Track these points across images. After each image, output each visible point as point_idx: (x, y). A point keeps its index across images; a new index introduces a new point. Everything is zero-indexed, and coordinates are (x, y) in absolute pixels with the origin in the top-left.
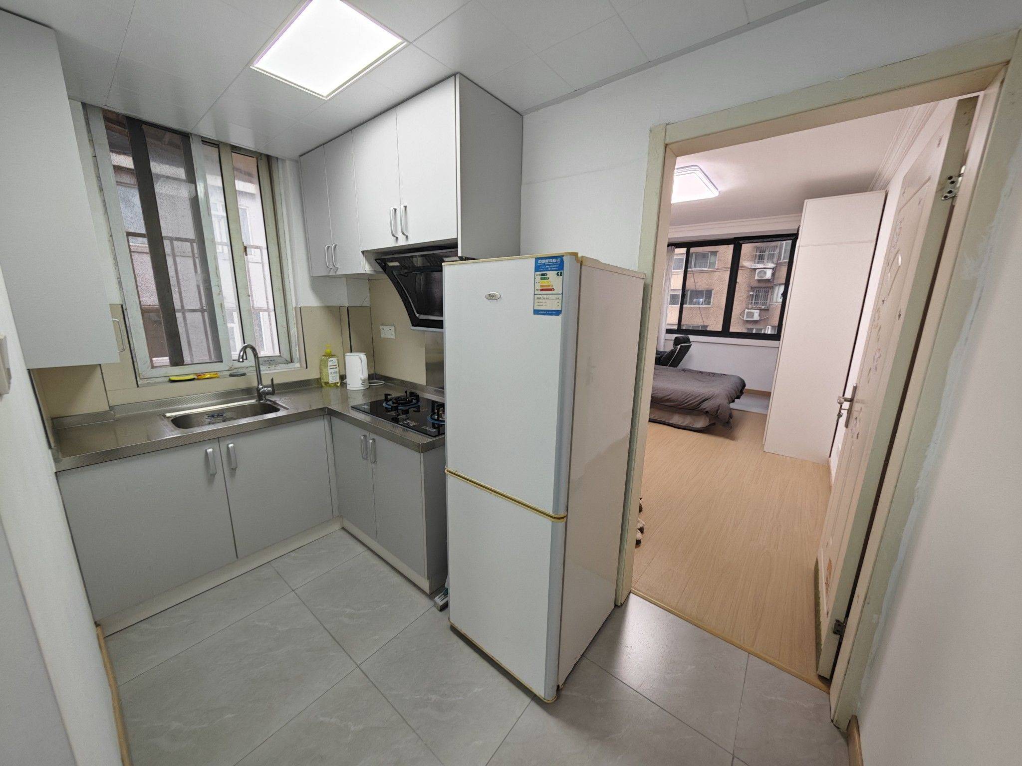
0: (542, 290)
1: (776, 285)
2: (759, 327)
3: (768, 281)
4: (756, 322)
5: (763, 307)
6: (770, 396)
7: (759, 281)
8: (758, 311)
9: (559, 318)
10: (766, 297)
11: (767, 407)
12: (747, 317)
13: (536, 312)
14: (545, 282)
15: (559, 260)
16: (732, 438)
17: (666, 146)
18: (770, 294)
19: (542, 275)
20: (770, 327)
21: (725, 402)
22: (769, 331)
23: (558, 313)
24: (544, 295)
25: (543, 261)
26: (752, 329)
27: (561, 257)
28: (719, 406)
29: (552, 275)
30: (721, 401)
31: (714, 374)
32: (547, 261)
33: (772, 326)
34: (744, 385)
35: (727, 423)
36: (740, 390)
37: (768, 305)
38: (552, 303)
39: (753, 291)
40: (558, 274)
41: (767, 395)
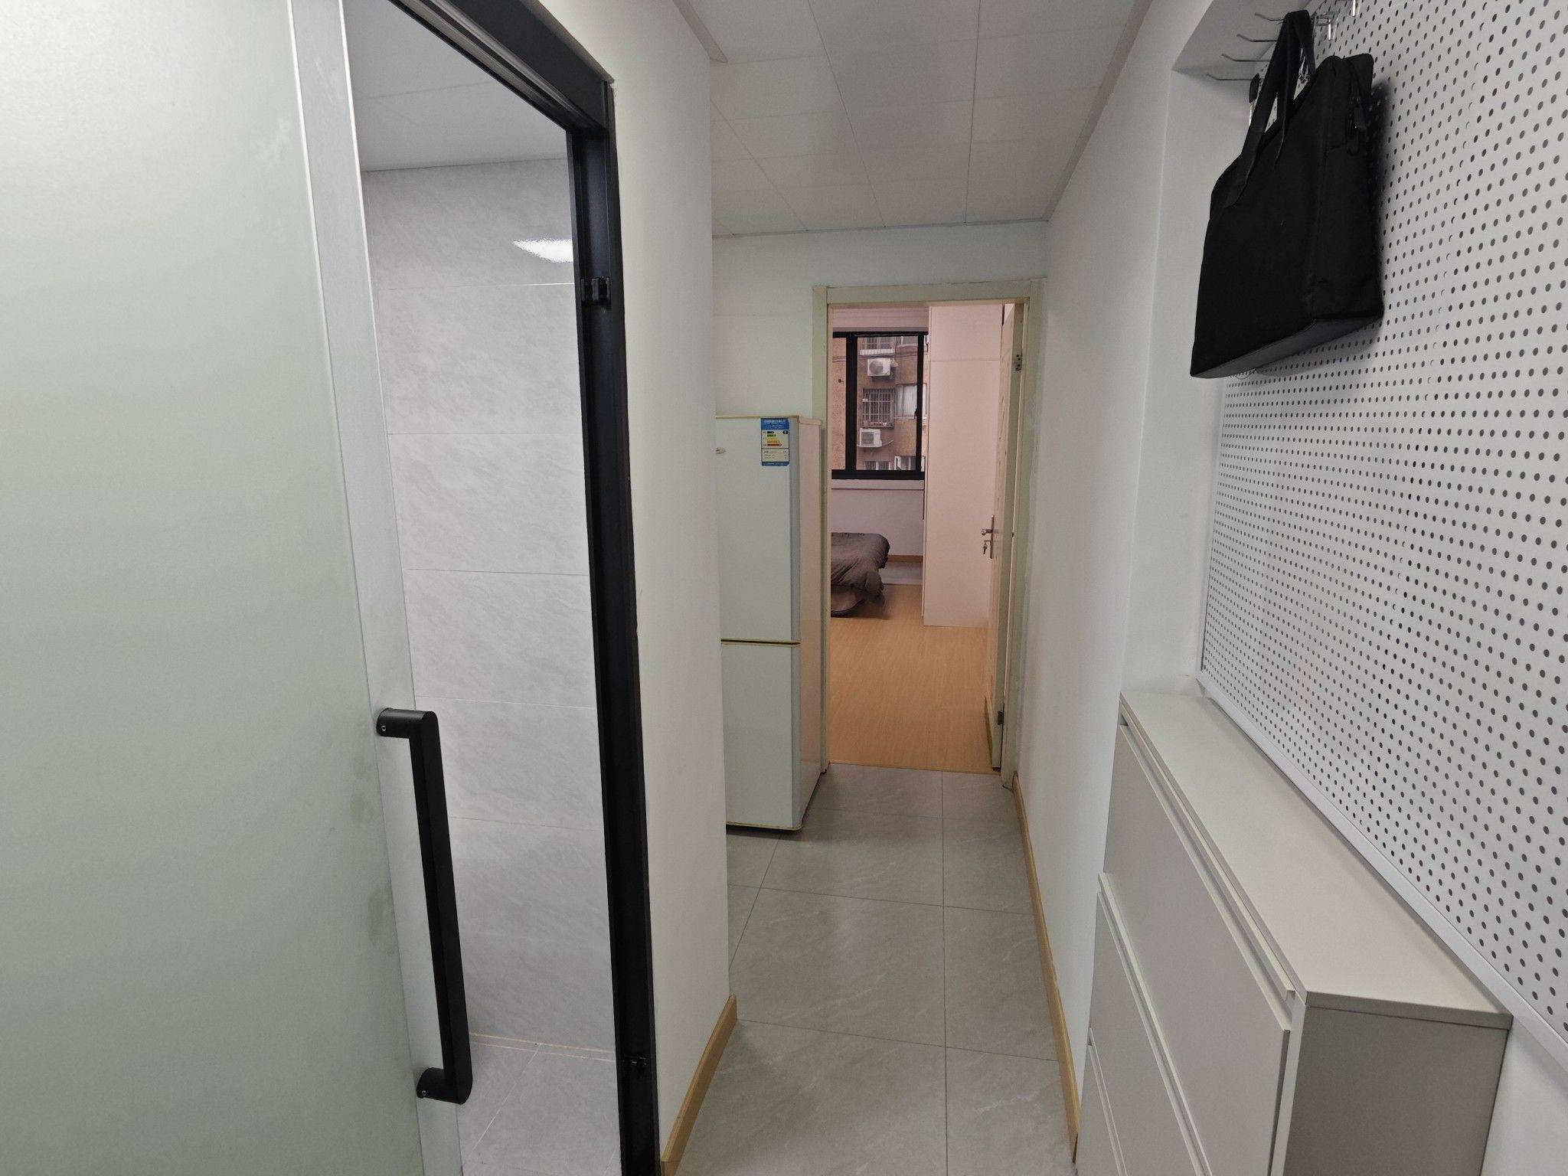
0: (769, 445)
1: (898, 386)
2: (883, 458)
3: (886, 379)
4: (876, 450)
5: (885, 424)
6: (922, 560)
7: (874, 379)
8: (878, 431)
9: (787, 468)
10: (886, 407)
11: (920, 576)
12: (864, 441)
13: (764, 464)
14: (771, 439)
15: (784, 421)
16: (886, 617)
17: (828, 305)
18: (892, 401)
19: (768, 432)
20: (899, 458)
21: (872, 568)
22: (898, 464)
23: (786, 464)
24: (771, 450)
25: (770, 421)
26: (873, 463)
27: (786, 419)
28: (866, 574)
29: (779, 434)
30: (867, 567)
31: (848, 535)
32: (773, 421)
33: (901, 456)
34: (888, 547)
35: (878, 596)
36: (883, 556)
37: (891, 421)
38: (779, 455)
39: (867, 397)
40: (784, 432)
41: (917, 561)
